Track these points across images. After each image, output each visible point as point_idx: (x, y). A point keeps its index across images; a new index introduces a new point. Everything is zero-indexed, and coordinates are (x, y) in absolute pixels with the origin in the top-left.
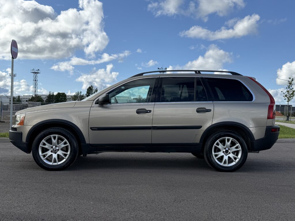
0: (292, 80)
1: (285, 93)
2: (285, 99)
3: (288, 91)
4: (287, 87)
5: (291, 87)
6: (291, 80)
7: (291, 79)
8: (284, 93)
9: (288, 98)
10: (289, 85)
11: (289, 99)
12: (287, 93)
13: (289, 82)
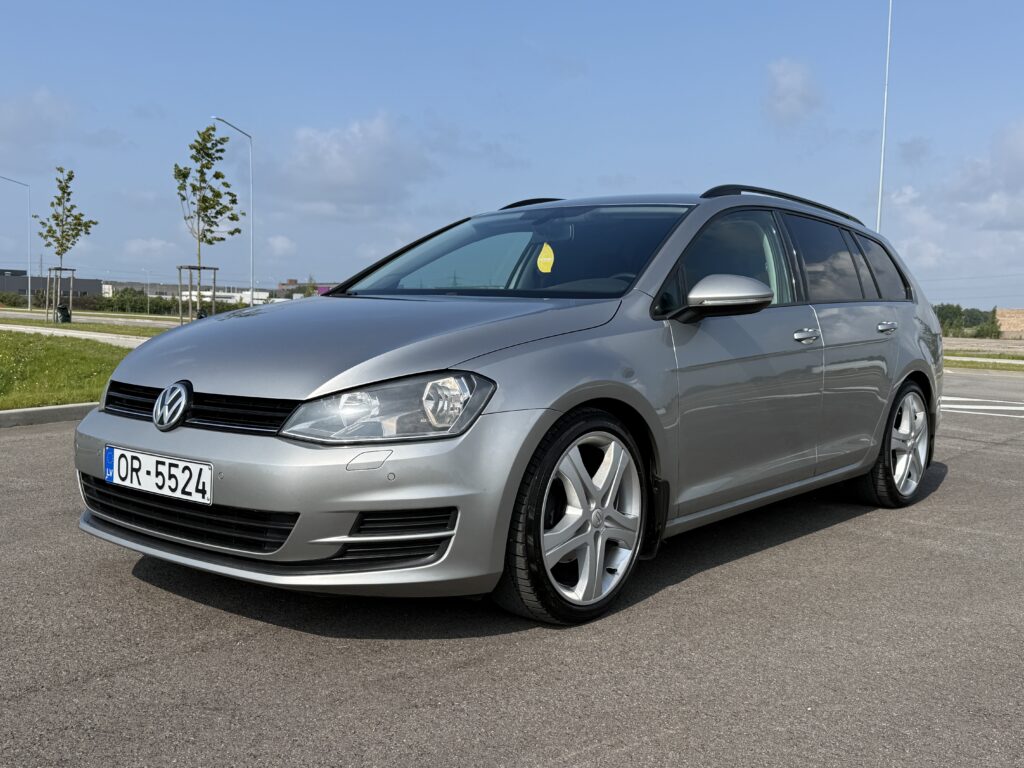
0: (70, 178)
1: (45, 221)
2: (49, 245)
3: (56, 217)
4: (56, 201)
5: (68, 200)
6: (63, 177)
7: (66, 172)
8: (43, 223)
9: (57, 240)
10: (59, 194)
11: (61, 245)
12: (53, 223)
13: (61, 182)
